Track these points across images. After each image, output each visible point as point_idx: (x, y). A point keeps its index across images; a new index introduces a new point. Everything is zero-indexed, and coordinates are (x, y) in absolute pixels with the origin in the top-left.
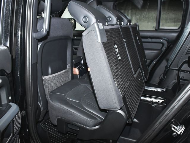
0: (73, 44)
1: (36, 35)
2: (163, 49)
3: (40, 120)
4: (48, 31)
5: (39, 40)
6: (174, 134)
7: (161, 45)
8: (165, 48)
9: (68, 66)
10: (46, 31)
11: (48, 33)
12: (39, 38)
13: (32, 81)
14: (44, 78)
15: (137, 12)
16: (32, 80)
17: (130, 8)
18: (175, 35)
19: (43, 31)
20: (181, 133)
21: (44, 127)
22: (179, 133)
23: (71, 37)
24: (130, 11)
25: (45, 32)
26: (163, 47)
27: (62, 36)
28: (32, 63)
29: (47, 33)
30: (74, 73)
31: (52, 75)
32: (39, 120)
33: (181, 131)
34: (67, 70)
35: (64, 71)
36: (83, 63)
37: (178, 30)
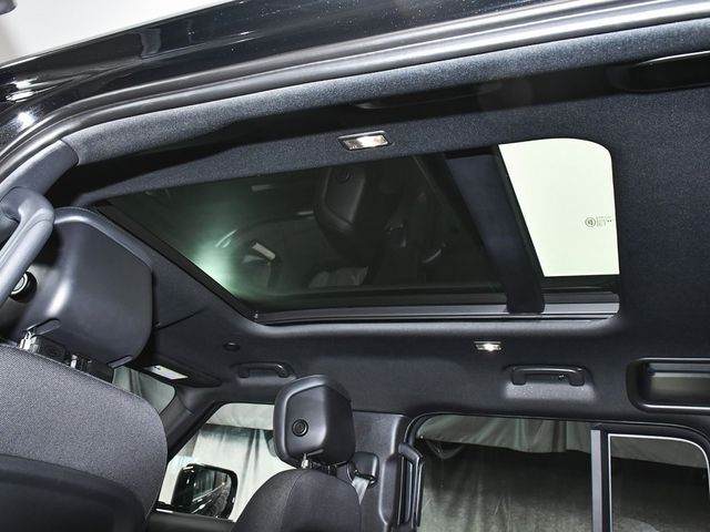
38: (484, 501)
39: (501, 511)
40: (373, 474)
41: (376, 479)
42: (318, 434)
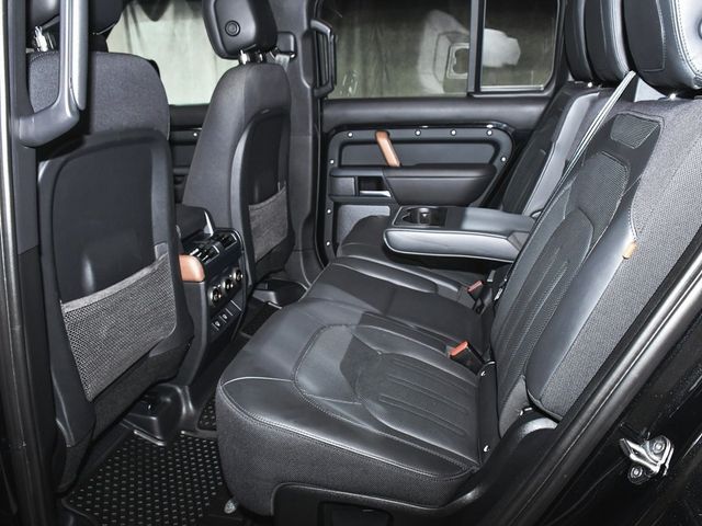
0: (173, 162)
1: (26, 128)
2: (496, 163)
3: (63, 486)
4: (82, 107)
5: (44, 151)
6: (636, 472)
7: (490, 149)
8: (504, 159)
9: (161, 251)
10: (74, 109)
11: (85, 115)
12: (40, 142)
13: (22, 328)
14: (67, 308)
15: (382, 35)
16: (22, 323)
17: (356, 19)
18: (535, 110)
19: (60, 108)
20: (663, 466)
21: (83, 509)
22: (656, 469)
23: (163, 131)
24: (357, 31)
25: (69, 114)
26: (498, 158)
27: (128, 130)
28: (19, 253)
29: (76, 119)
30: (185, 276)
31: (100, 293)
32: (61, 486)
33: (662, 462)
34: (156, 267)
35: (145, 272)
36: (212, 233)
37: (546, 94)
38: (362, 32)
39: (376, 39)
40: (292, 49)
41: (296, 52)
42: (249, 29)
